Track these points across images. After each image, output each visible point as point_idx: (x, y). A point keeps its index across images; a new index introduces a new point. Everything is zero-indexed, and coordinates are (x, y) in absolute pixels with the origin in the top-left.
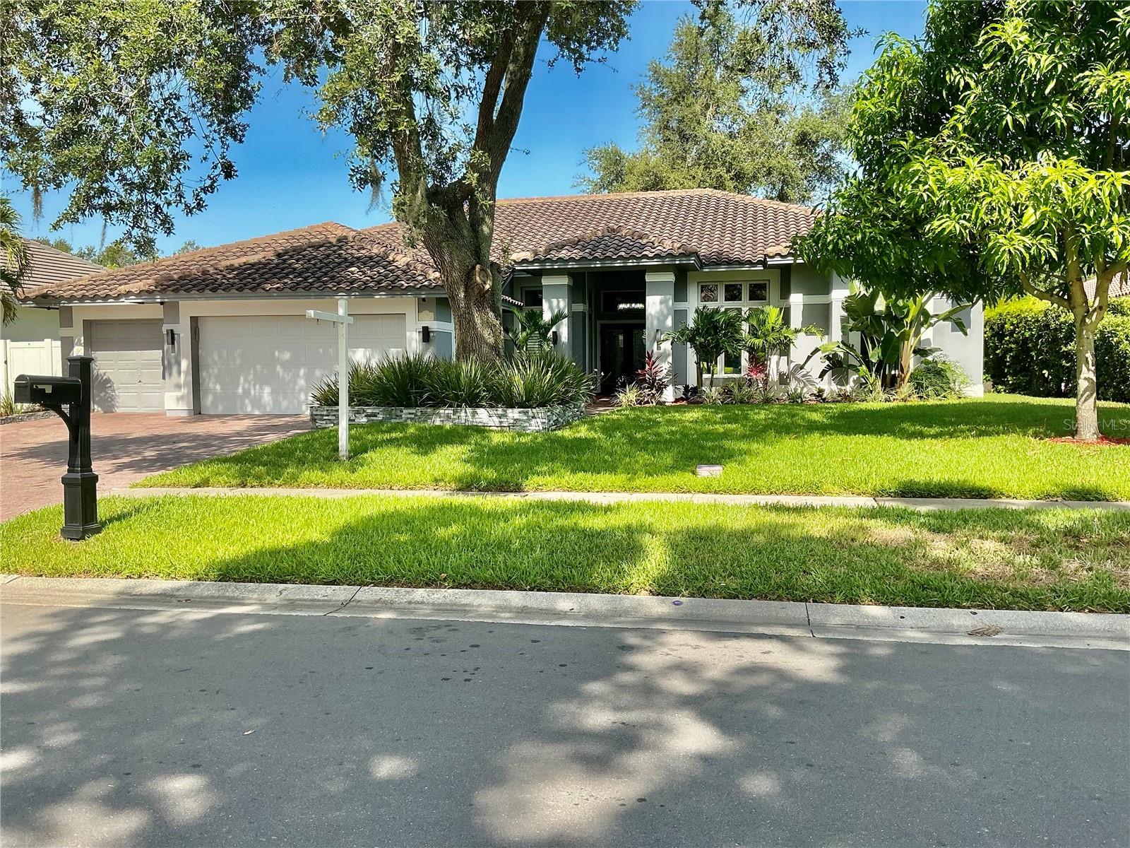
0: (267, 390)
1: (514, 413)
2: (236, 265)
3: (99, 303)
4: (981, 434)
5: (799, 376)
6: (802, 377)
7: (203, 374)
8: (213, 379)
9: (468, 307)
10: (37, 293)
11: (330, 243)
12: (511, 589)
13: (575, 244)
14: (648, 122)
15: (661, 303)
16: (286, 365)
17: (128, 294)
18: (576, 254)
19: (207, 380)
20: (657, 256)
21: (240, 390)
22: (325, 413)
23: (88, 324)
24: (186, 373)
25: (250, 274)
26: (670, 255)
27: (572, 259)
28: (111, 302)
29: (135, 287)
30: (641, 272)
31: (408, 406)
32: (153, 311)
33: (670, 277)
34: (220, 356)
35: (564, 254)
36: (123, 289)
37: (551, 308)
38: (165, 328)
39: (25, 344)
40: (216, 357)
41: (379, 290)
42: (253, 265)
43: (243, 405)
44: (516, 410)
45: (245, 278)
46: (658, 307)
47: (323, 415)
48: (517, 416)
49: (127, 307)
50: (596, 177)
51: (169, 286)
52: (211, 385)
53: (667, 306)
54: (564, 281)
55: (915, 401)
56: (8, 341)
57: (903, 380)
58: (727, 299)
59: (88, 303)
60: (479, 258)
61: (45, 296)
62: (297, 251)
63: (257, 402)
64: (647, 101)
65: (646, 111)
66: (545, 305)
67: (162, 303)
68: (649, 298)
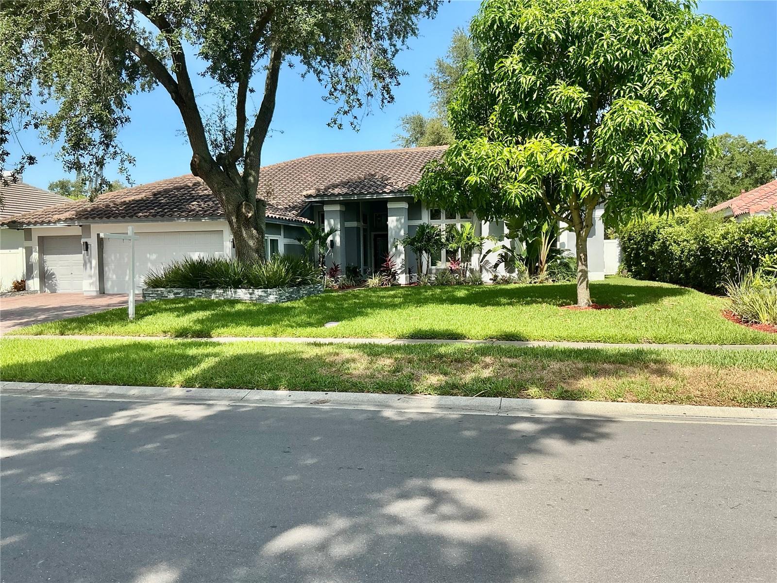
1: (258, 292)
2: (128, 202)
3: (45, 226)
5: (487, 268)
6: (490, 268)
7: (106, 269)
8: (111, 271)
9: (239, 228)
10: (10, 220)
11: (189, 186)
12: (116, 385)
13: (343, 184)
14: (437, 98)
15: (397, 220)
16: (154, 263)
17: (59, 220)
18: (345, 190)
19: (108, 273)
20: (391, 192)
22: (151, 292)
24: (95, 268)
25: (133, 207)
26: (400, 191)
27: (339, 194)
28: (52, 226)
29: (67, 215)
30: (386, 201)
31: (198, 288)
32: (76, 230)
33: (405, 205)
35: (337, 191)
36: (56, 217)
38: (83, 240)
39: (7, 251)
40: (113, 258)
41: (204, 216)
42: (137, 201)
44: (260, 290)
45: (130, 209)
46: (395, 223)
47: (150, 294)
48: (260, 294)
49: (60, 229)
50: (407, 135)
51: (83, 215)
52: (110, 275)
53: (401, 223)
54: (337, 208)
55: (550, 283)
57: (542, 270)
58: (447, 218)
59: (38, 226)
60: (247, 197)
61: (14, 222)
62: (166, 191)
64: (437, 85)
65: (436, 92)
66: (326, 223)
67: (80, 226)
68: (389, 218)
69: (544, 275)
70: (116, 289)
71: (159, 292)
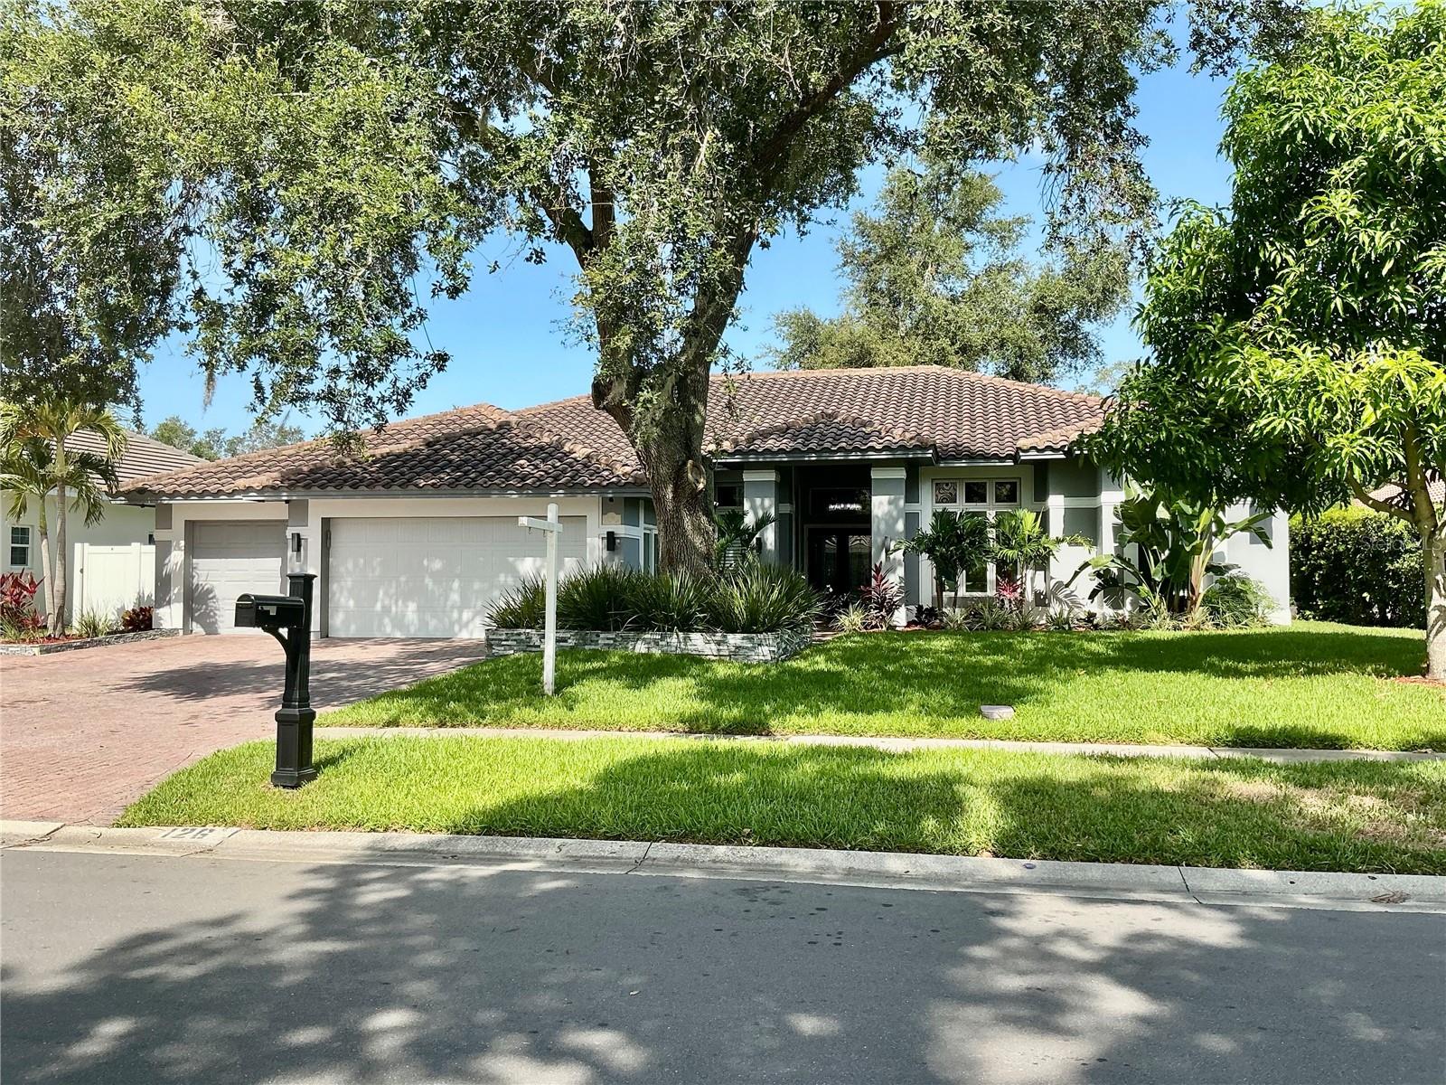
0: (412, 606)
1: (735, 639)
2: (379, 456)
3: (208, 500)
4: (1311, 672)
5: (1061, 596)
6: (1066, 597)
7: (334, 587)
8: (345, 593)
9: (677, 510)
10: (130, 487)
11: (490, 430)
12: (828, 847)
13: (783, 431)
14: (850, 282)
15: (890, 503)
16: (436, 576)
17: (248, 489)
18: (786, 443)
19: (337, 595)
20: (886, 448)
21: (378, 607)
22: (504, 637)
23: (191, 525)
25: (396, 468)
26: (903, 448)
27: (781, 451)
28: (223, 500)
29: (258, 481)
30: (867, 466)
31: (606, 630)
32: (276, 510)
33: (901, 474)
34: (356, 565)
35: (771, 443)
36: (241, 483)
37: (753, 508)
38: (290, 532)
39: (107, 549)
40: (350, 565)
41: (558, 487)
42: (398, 456)
43: (381, 625)
44: (739, 636)
45: (391, 472)
46: (886, 508)
47: (502, 640)
48: (739, 642)
49: (244, 508)
50: (785, 346)
51: (298, 481)
52: (342, 600)
53: (897, 508)
54: (771, 476)
55: (1210, 630)
56: (86, 545)
57: (1194, 603)
58: (968, 500)
59: (194, 501)
60: (690, 452)
61: (142, 491)
62: (451, 438)
63: (399, 622)
64: (849, 257)
65: (848, 269)
66: (747, 506)
67: (287, 502)
68: (876, 500)
69: (1199, 613)
70: (353, 627)
71: (523, 637)
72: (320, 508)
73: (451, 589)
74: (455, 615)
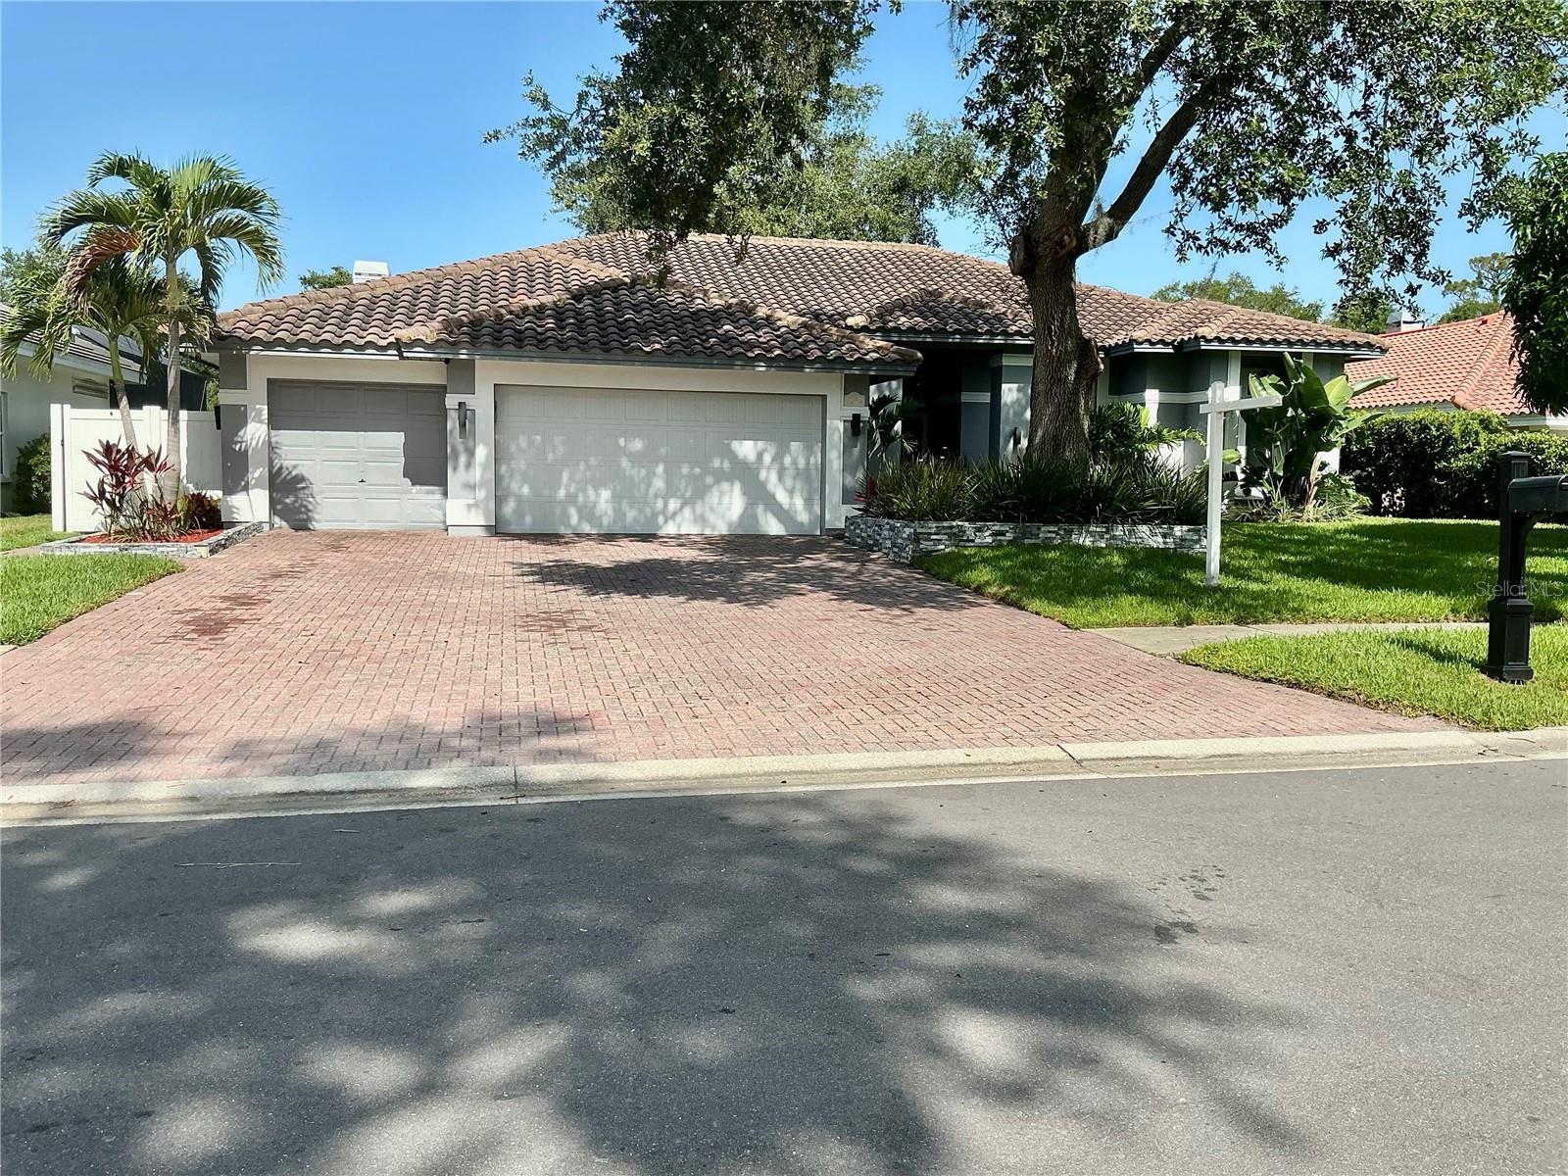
0: (605, 494)
1: (1181, 531)
7: (502, 470)
8: (518, 477)
15: (1019, 390)
16: (636, 459)
19: (507, 479)
21: (562, 493)
22: (933, 531)
23: (276, 386)
24: (485, 467)
28: (343, 354)
32: (429, 371)
34: (531, 442)
38: (450, 401)
40: (522, 443)
43: (566, 516)
44: (1186, 528)
46: (1014, 396)
47: (932, 534)
48: (1185, 535)
52: (514, 486)
57: (1309, 497)
63: (588, 513)
68: (1005, 387)
72: (491, 372)
73: (654, 475)
74: (660, 504)
